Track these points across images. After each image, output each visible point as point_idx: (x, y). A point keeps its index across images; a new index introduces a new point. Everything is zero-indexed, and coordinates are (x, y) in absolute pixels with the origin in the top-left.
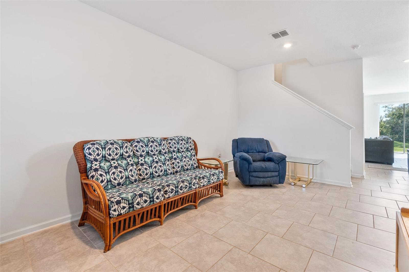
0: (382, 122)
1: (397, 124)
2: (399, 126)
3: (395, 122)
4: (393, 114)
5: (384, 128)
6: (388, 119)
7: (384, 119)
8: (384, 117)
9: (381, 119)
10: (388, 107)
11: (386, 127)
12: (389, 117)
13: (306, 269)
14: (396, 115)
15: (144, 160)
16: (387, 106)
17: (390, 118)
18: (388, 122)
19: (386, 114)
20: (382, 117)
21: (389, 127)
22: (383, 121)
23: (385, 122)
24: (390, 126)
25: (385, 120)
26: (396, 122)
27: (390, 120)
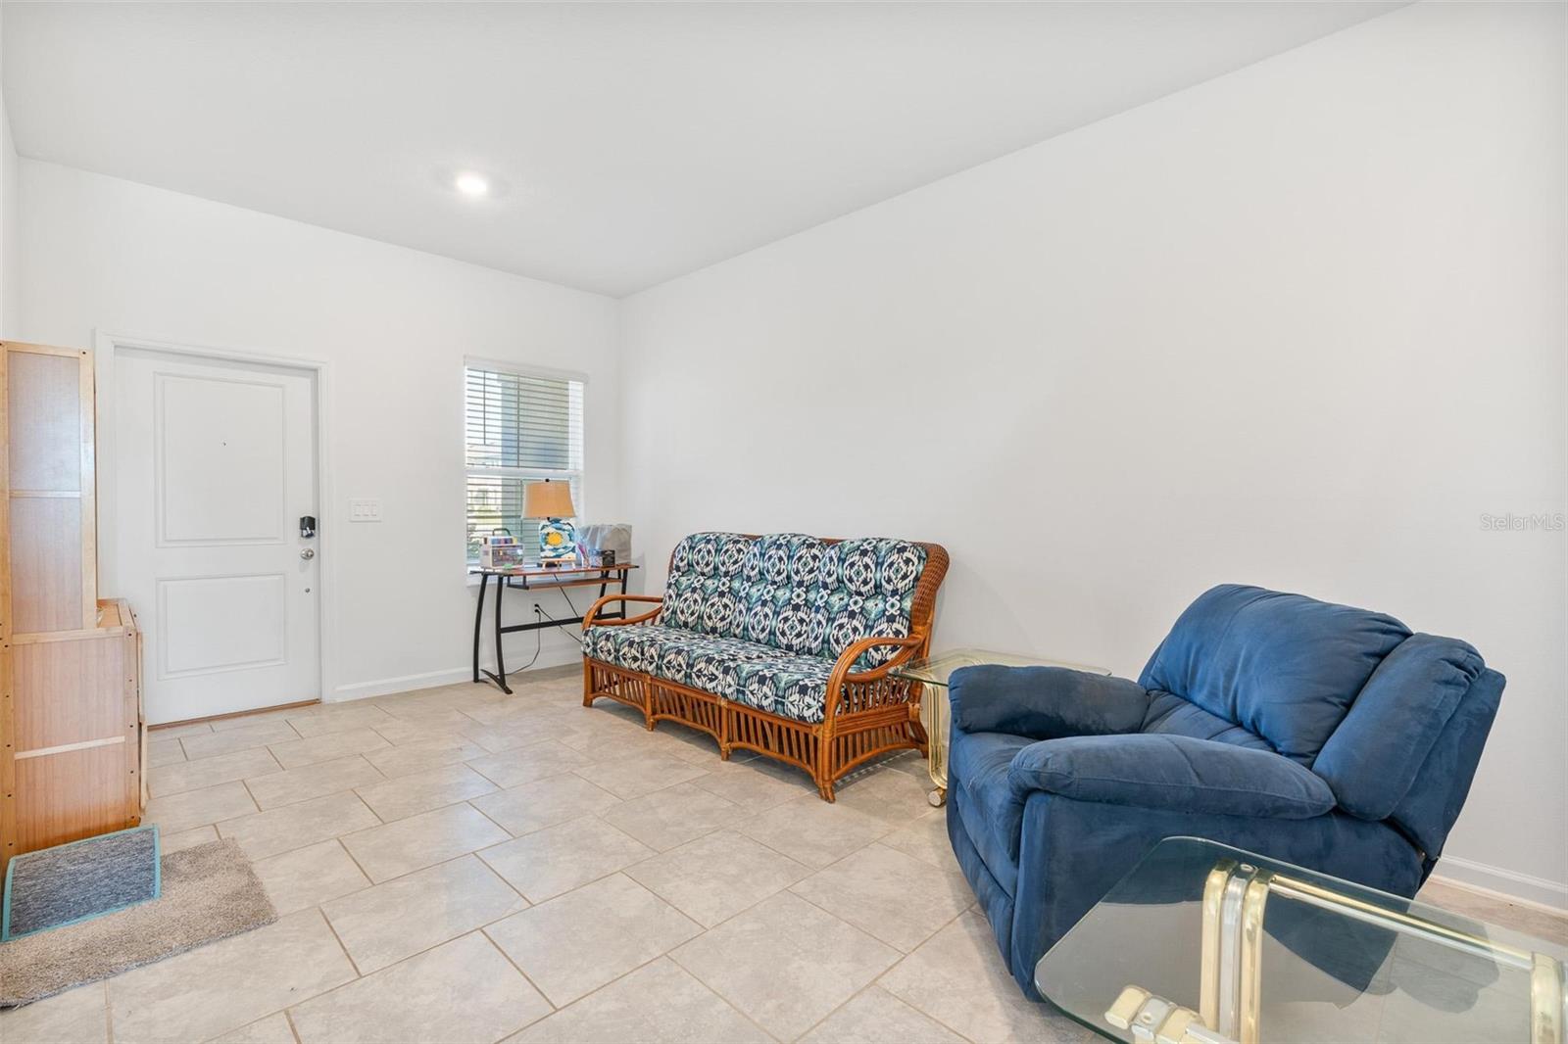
13: (347, 851)
15: (804, 596)
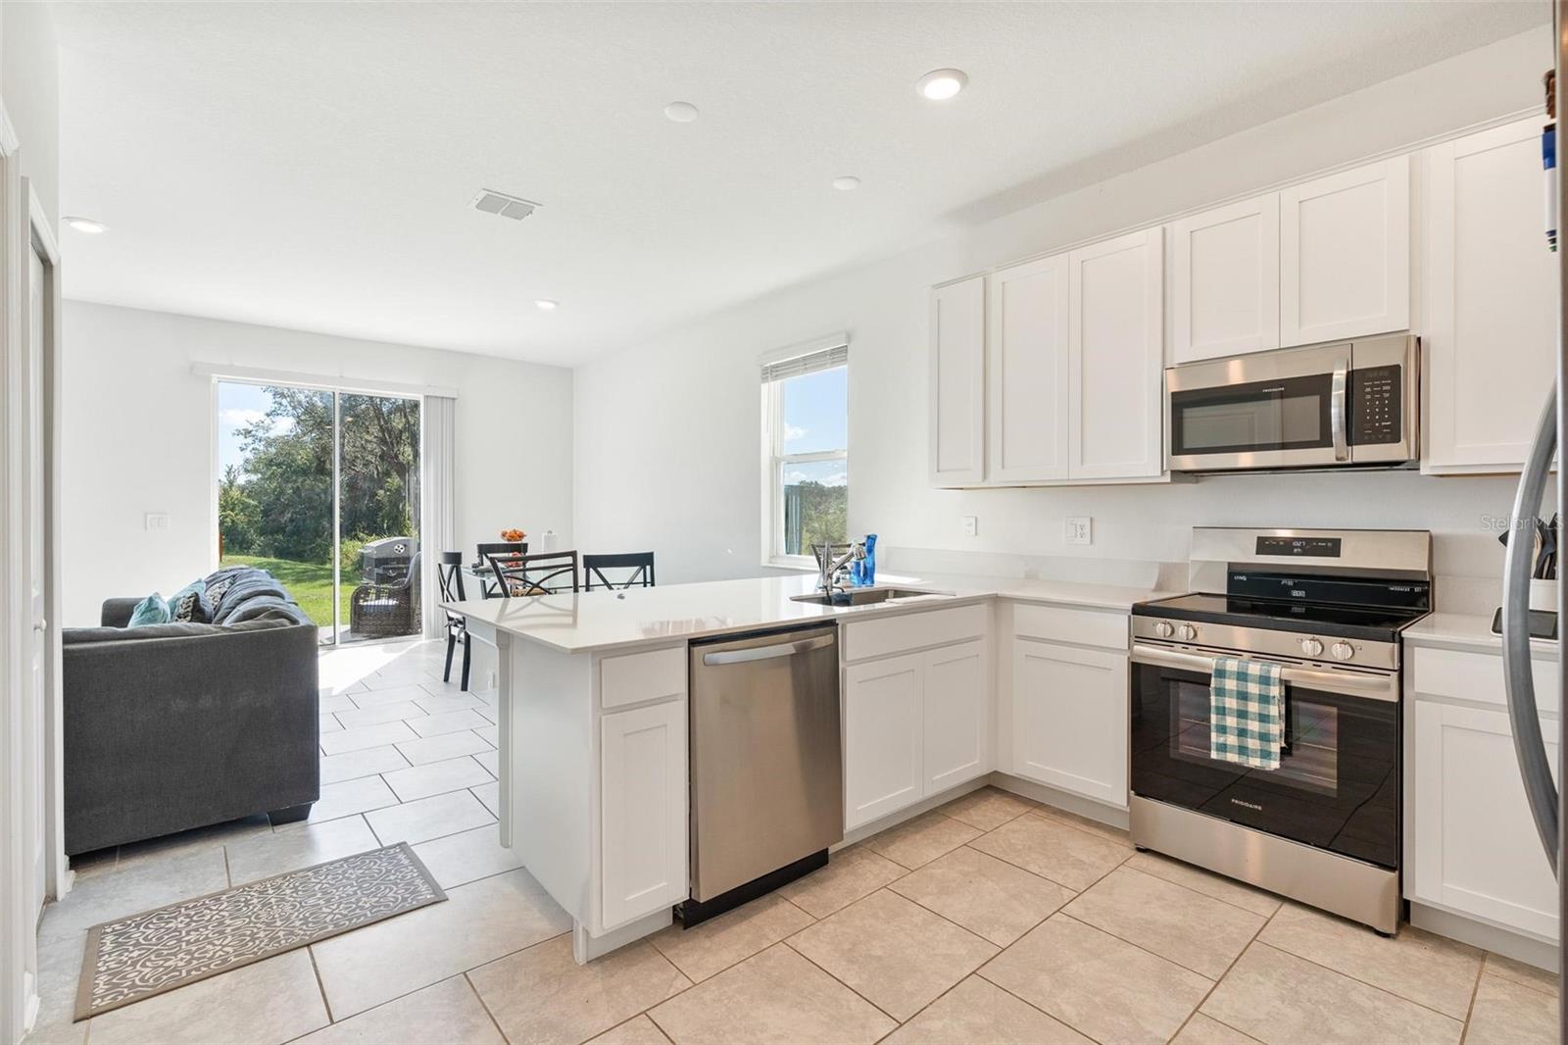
0: (233, 489)
1: (280, 496)
3: (274, 491)
4: (270, 463)
5: (241, 510)
6: (254, 478)
7: (242, 480)
8: (242, 472)
9: (231, 477)
10: (253, 433)
11: (247, 508)
12: (256, 471)
14: (279, 465)
16: (250, 432)
18: (249, 490)
19: (247, 459)
20: (233, 470)
22: (235, 484)
23: (242, 489)
24: (259, 503)
25: (243, 483)
26: (278, 489)
27: (258, 484)
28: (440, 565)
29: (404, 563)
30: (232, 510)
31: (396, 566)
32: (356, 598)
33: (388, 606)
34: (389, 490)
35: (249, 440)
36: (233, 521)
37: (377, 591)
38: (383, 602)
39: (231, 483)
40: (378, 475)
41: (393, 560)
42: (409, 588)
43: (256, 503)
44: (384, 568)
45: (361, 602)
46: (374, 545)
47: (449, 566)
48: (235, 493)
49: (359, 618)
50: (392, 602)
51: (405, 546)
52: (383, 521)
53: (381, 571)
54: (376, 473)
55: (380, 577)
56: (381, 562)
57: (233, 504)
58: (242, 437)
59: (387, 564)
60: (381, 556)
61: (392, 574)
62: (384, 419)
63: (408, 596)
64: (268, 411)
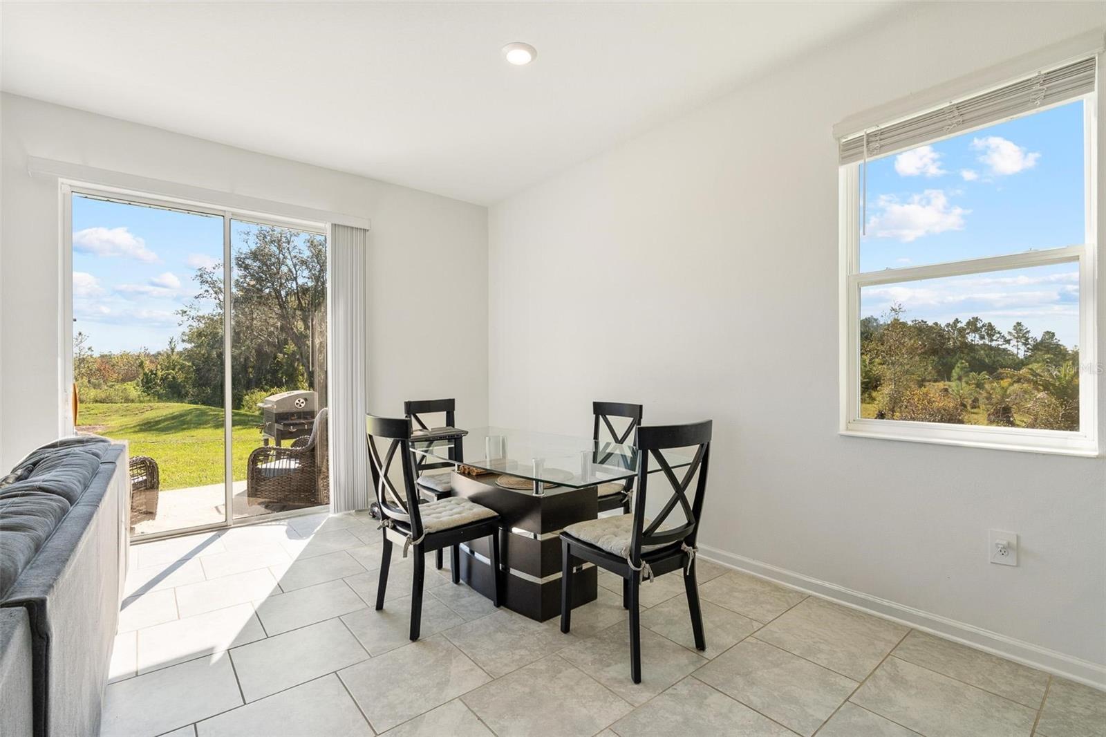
0: (174, 353)
1: (207, 359)
2: (213, 365)
3: (204, 355)
4: (200, 334)
5: (180, 369)
6: (189, 346)
7: (180, 347)
8: (180, 342)
9: (173, 346)
10: (187, 313)
11: (184, 367)
12: (190, 341)
14: (205, 336)
16: (185, 312)
17: (193, 344)
18: (189, 355)
19: (183, 334)
20: (173, 340)
21: (189, 366)
22: (176, 350)
23: (180, 354)
24: (193, 364)
25: (181, 350)
26: (206, 355)
27: (192, 351)
28: (371, 436)
29: (306, 418)
30: (173, 370)
31: (297, 422)
32: (255, 458)
33: (290, 470)
34: (286, 354)
35: (185, 318)
36: (174, 378)
37: (277, 452)
38: (284, 464)
39: (173, 350)
40: (278, 342)
41: (292, 414)
42: (313, 450)
43: (190, 364)
44: (284, 424)
45: (260, 466)
46: (273, 399)
47: (389, 441)
48: (175, 357)
49: (257, 483)
50: (294, 464)
51: (306, 400)
52: (282, 377)
53: (281, 427)
54: (276, 341)
55: (280, 433)
56: (281, 417)
57: (174, 365)
58: (180, 316)
59: (287, 419)
60: (281, 410)
61: (292, 429)
62: (282, 300)
63: (312, 458)
64: (197, 295)
